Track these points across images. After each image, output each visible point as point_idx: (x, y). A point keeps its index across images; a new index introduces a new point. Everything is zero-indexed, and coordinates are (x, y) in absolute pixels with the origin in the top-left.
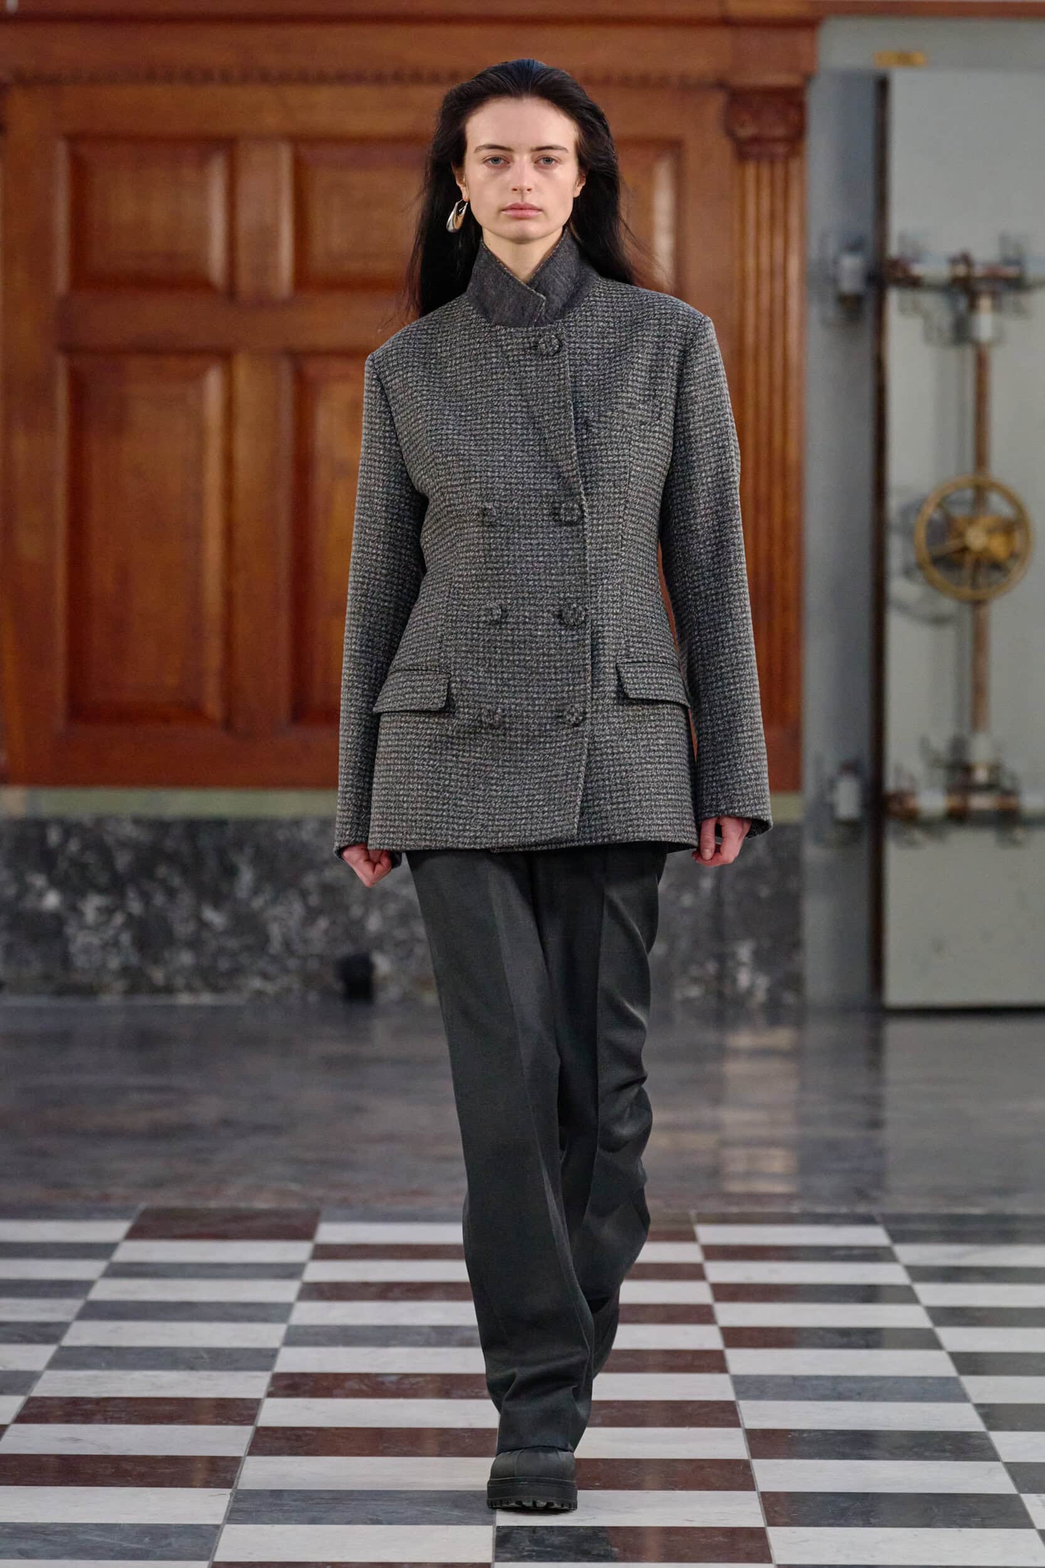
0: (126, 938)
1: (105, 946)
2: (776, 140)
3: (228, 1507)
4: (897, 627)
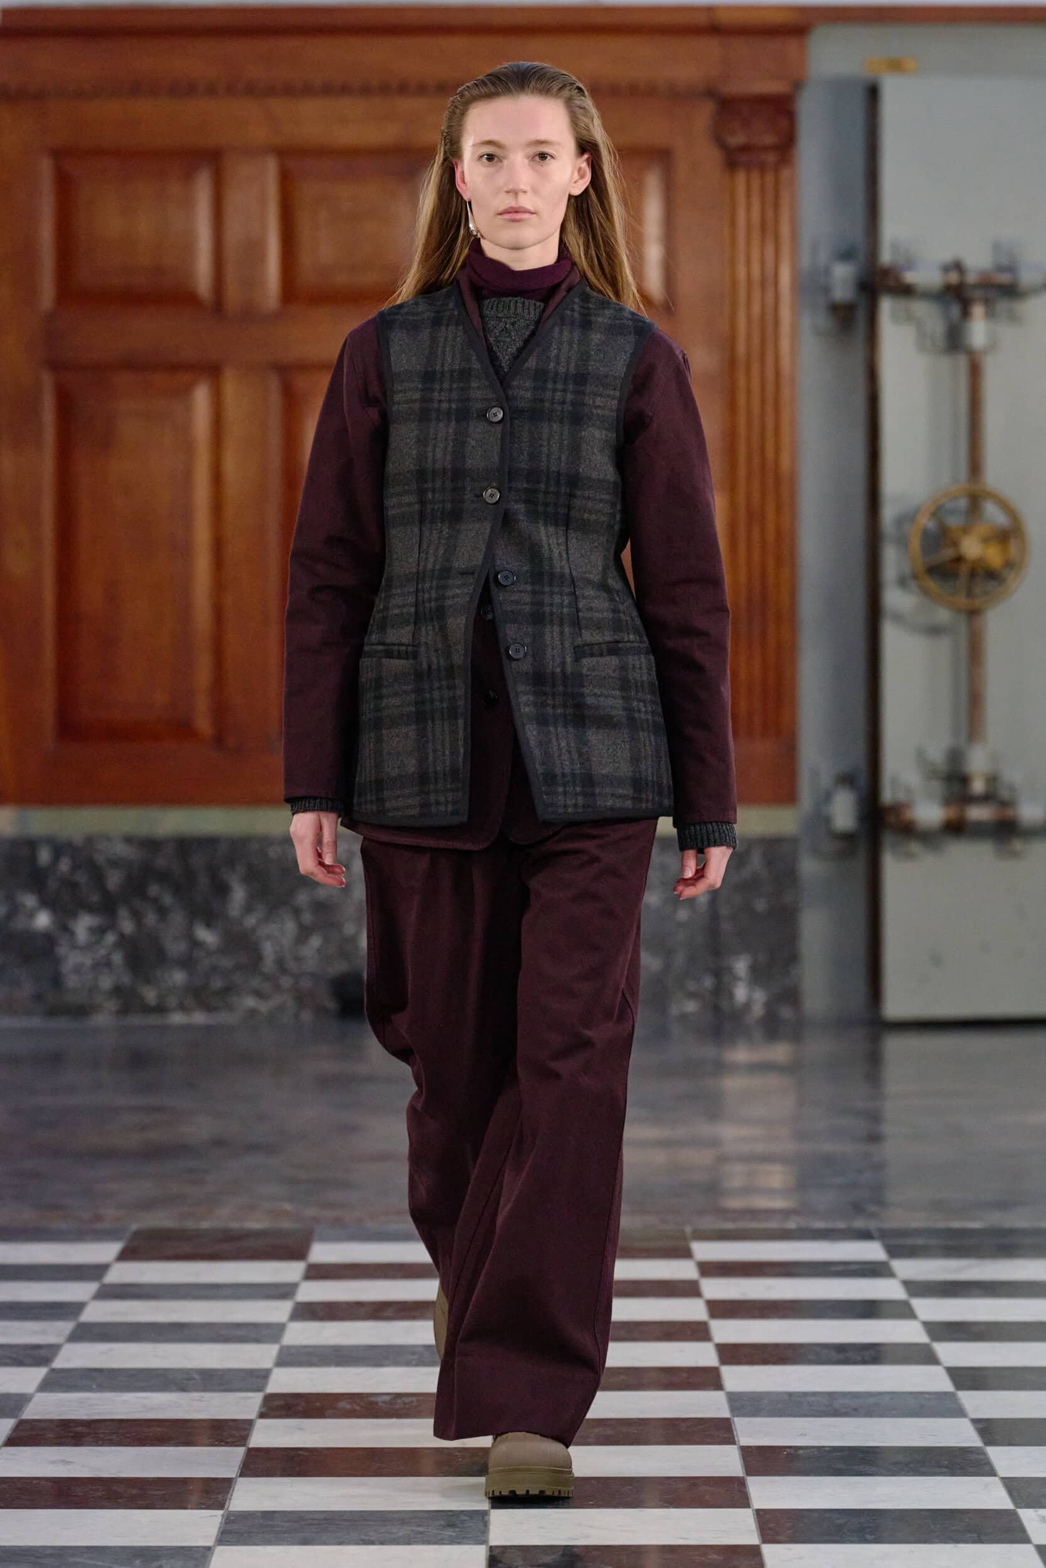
0: (117, 958)
1: (96, 966)
2: (766, 149)
3: (220, 1528)
4: (892, 638)
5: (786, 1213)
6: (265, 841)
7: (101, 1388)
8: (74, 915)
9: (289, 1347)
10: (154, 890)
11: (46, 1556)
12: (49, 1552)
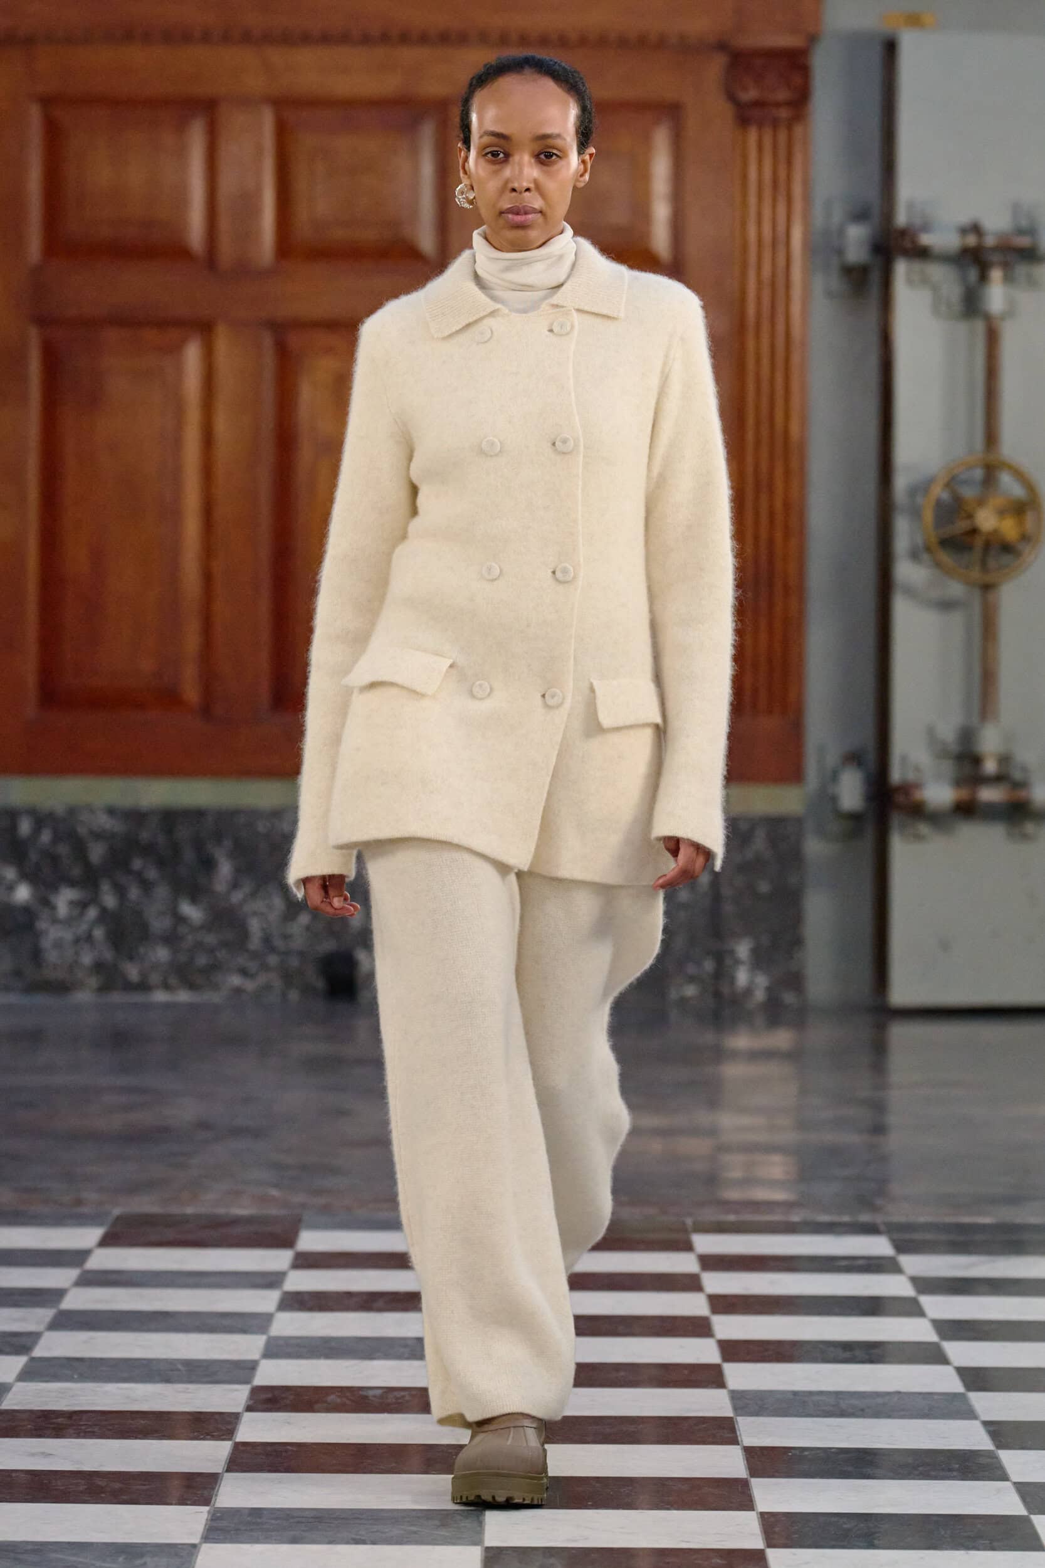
0: (99, 933)
1: (77, 941)
2: (778, 105)
3: (205, 1526)
4: (903, 611)
5: (789, 1206)
6: (254, 814)
7: (83, 1378)
8: (54, 887)
9: (277, 1338)
10: (137, 864)
11: (26, 1552)
12: (30, 1547)
